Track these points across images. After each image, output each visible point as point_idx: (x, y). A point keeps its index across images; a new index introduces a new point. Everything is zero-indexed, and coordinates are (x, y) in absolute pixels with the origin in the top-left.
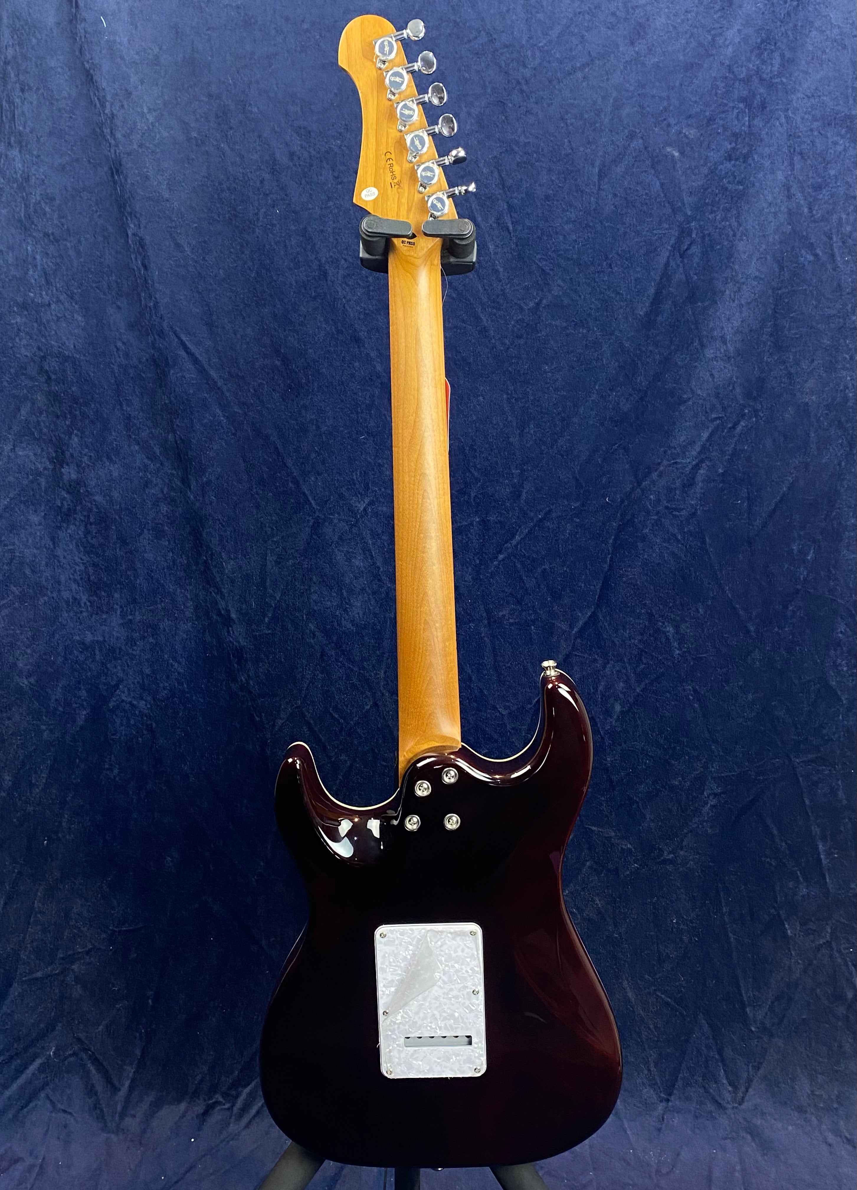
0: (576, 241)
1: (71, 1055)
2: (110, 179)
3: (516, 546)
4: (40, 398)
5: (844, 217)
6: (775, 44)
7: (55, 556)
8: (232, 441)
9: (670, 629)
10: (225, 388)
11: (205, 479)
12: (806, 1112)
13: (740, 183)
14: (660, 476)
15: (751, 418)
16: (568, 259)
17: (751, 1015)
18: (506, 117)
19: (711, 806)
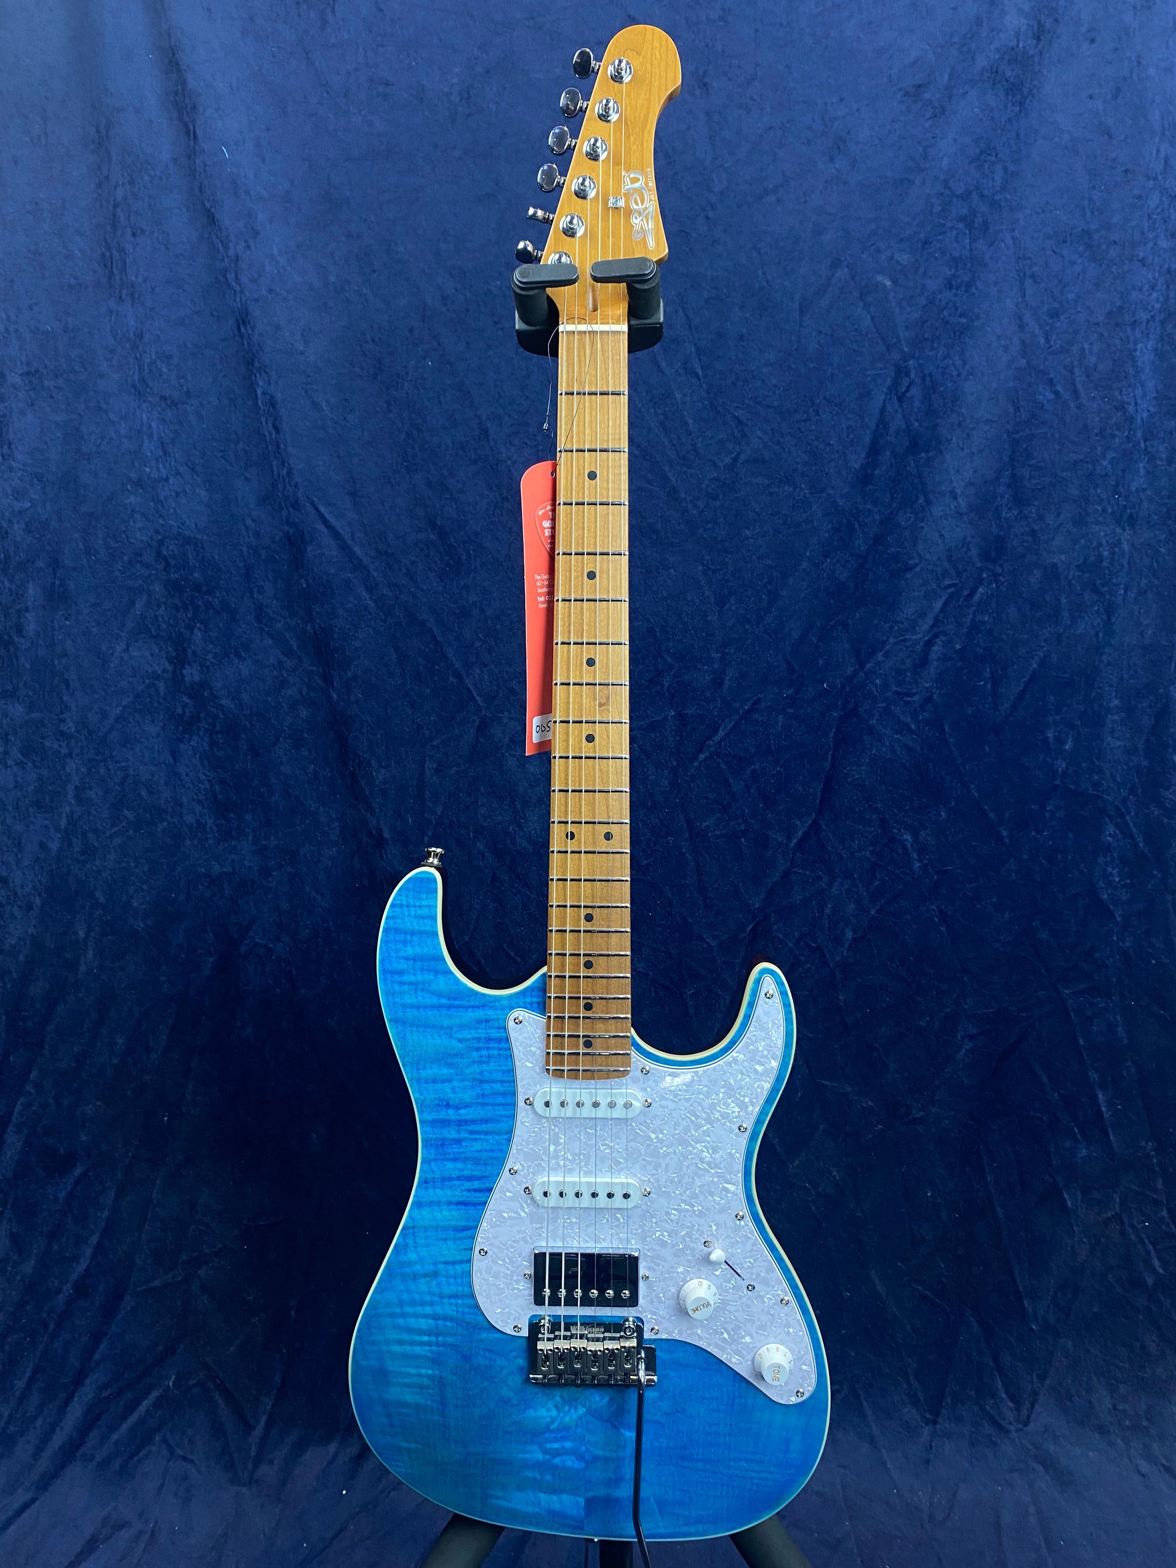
0: (776, 386)
1: (195, 1385)
2: (236, 333)
3: (719, 743)
4: (157, 587)
5: (1086, 346)
6: (996, 155)
7: (176, 774)
8: (382, 629)
9: (908, 837)
10: (372, 567)
11: (349, 674)
12: (1109, 1432)
13: (962, 315)
14: (886, 655)
15: (990, 584)
16: (769, 407)
17: (1030, 1310)
18: (690, 249)
19: (967, 1050)
